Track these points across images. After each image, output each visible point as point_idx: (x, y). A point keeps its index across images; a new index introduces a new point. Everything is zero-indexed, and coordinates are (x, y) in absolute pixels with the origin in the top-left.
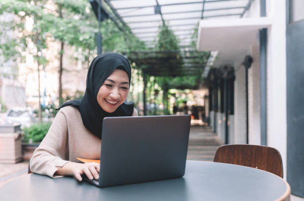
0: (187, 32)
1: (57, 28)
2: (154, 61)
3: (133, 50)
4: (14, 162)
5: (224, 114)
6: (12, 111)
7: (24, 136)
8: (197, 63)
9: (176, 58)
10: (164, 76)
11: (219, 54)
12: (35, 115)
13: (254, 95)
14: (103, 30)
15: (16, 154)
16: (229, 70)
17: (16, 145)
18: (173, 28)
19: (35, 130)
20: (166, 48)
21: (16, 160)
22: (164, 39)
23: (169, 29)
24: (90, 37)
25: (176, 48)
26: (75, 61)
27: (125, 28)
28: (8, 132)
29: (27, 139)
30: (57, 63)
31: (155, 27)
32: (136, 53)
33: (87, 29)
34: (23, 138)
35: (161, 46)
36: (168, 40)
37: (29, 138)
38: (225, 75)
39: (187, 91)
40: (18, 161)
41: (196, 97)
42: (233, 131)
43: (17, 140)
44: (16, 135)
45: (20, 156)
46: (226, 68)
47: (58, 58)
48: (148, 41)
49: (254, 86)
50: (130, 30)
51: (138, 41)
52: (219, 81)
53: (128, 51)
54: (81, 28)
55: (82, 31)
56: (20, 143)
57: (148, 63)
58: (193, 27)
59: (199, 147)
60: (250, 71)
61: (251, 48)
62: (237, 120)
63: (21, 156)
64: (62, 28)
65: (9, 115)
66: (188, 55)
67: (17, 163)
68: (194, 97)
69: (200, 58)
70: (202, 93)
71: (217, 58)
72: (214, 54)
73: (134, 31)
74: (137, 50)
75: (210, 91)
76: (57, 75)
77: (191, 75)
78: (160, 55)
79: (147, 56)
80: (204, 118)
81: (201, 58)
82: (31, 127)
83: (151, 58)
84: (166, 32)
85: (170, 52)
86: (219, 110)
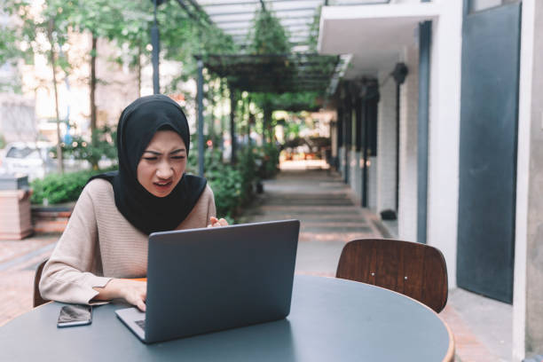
0: (303, 21)
1: (85, 13)
2: (248, 69)
3: (212, 51)
4: (19, 237)
5: (361, 154)
6: (13, 148)
7: (34, 193)
8: (319, 72)
9: (283, 64)
10: (265, 91)
11: (353, 60)
12: (52, 155)
13: (409, 127)
14: (162, 18)
15: (21, 224)
16: (369, 84)
17: (20, 210)
18: (279, 15)
19: (52, 184)
20: (267, 48)
21: (22, 233)
22: (264, 33)
23: (272, 15)
24: (141, 30)
25: (283, 48)
26: (117, 66)
27: (198, 15)
28: (8, 189)
29: (39, 200)
30: (85, 70)
31: (249, 13)
32: (217, 57)
33: (135, 15)
34: (32, 198)
35: (259, 45)
36: (270, 35)
37: (42, 197)
38: (363, 93)
39: (304, 114)
40: (25, 235)
41: (318, 122)
42: (375, 183)
43: (22, 201)
44: (21, 193)
45: (28, 226)
46: (365, 80)
47: (87, 61)
48: (237, 35)
49: (410, 113)
50: (207, 17)
51: (221, 36)
52: (354, 100)
53: (204, 52)
54: (124, 13)
55: (126, 19)
56: (28, 206)
57: (238, 73)
58: (312, 13)
59: (320, 209)
60: (404, 88)
61: (405, 51)
62: (381, 165)
63: (31, 227)
64: (92, 14)
65: (8, 156)
66: (304, 60)
67: (23, 239)
68: (315, 122)
69: (323, 66)
70: (327, 116)
71: (350, 65)
72: (347, 59)
73: (215, 19)
74: (219, 52)
75: (340, 115)
76: (87, 90)
77: (309, 90)
78: (258, 61)
79: (236, 62)
80: (329, 158)
81: (326, 64)
82: (46, 180)
83: (242, 65)
84: (267, 23)
85: (273, 56)
86: (354, 148)
